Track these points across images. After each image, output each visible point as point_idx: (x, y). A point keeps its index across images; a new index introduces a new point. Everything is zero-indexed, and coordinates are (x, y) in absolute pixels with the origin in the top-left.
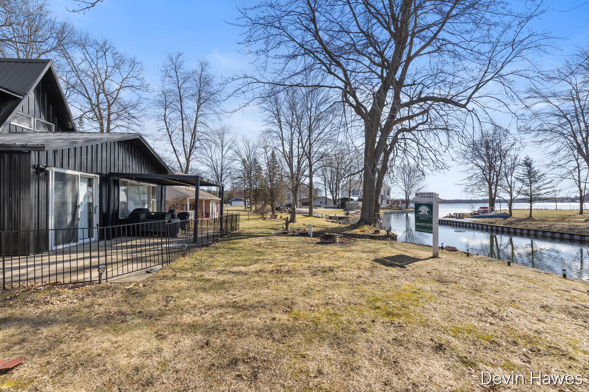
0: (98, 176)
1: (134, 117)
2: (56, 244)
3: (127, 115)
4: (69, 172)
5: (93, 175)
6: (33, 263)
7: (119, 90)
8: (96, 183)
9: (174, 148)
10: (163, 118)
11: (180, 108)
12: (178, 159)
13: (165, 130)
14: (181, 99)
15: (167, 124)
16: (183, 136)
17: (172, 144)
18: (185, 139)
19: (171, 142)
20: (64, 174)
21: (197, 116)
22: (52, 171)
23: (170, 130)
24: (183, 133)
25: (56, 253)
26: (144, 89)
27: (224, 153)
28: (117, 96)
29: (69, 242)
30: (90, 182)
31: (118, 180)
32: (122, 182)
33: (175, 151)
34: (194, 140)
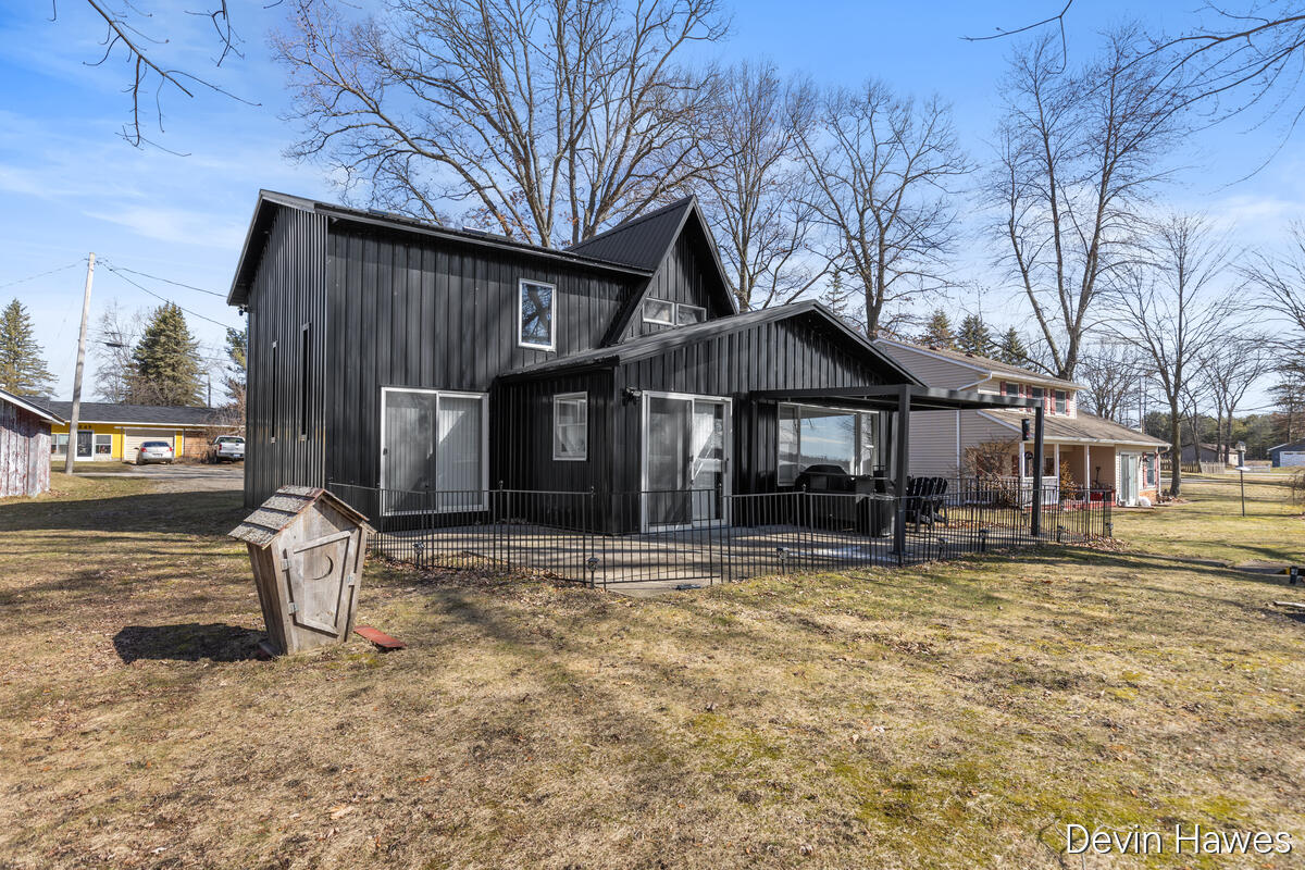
0: (730, 399)
1: (934, 246)
2: (653, 522)
3: (921, 243)
4: (673, 396)
5: (720, 398)
6: (601, 548)
7: (902, 189)
8: (729, 412)
9: (1034, 303)
10: (1007, 229)
11: (1050, 193)
12: (1046, 332)
13: (1012, 260)
14: (1050, 164)
15: (1018, 240)
16: (1060, 263)
17: (1029, 293)
18: (1066, 272)
19: (1028, 287)
20: (664, 401)
21: (1102, 198)
22: (646, 397)
23: (1024, 257)
24: (1060, 257)
25: (650, 538)
26: (955, 171)
27: (1186, 295)
28: (898, 204)
29: (674, 523)
30: (718, 411)
31: (776, 404)
32: (786, 409)
33: (1038, 311)
34: (1093, 271)
